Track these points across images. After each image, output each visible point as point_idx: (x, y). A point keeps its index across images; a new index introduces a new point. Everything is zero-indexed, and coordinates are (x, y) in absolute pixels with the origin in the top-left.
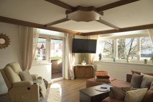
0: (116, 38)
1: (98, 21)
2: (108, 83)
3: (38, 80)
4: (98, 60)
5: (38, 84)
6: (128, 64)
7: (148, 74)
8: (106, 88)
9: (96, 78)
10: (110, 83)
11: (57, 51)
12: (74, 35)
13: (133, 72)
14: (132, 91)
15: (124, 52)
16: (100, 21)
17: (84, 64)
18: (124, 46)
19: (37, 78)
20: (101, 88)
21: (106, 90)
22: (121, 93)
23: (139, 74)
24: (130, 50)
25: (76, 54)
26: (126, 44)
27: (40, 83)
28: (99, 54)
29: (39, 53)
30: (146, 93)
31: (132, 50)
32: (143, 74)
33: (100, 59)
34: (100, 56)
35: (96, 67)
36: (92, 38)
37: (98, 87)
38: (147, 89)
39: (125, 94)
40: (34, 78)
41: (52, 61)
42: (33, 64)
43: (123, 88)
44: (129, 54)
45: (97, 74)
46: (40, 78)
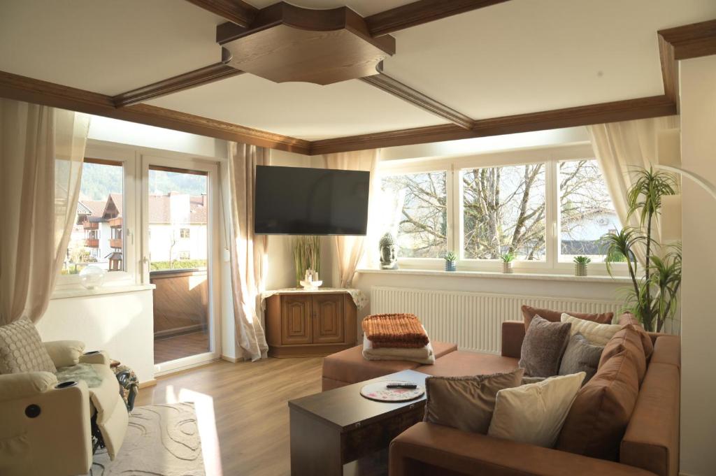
0: (454, 164)
1: (370, 80)
2: (421, 364)
3: (86, 368)
4: (376, 266)
5: (83, 386)
6: (507, 279)
7: (592, 318)
8: (413, 387)
9: (366, 344)
10: (430, 364)
11: (184, 234)
12: (262, 150)
13: (529, 312)
14: (521, 389)
15: (493, 232)
16: (382, 82)
17: (312, 285)
18: (494, 207)
19: (77, 356)
20: (389, 387)
21: (410, 394)
22: (474, 400)
23: (555, 317)
24: (521, 222)
25: (274, 240)
26: (502, 197)
27: (97, 381)
28: (381, 236)
29: (94, 243)
30: (579, 395)
31: (528, 223)
32: (570, 319)
33: (386, 259)
34: (386, 246)
35: (368, 298)
36: (347, 162)
37: (375, 386)
38: (583, 375)
39: (492, 404)
40: (63, 359)
41: (155, 277)
42: (55, 290)
43: (482, 378)
44: (516, 239)
45: (371, 326)
46: (94, 358)
